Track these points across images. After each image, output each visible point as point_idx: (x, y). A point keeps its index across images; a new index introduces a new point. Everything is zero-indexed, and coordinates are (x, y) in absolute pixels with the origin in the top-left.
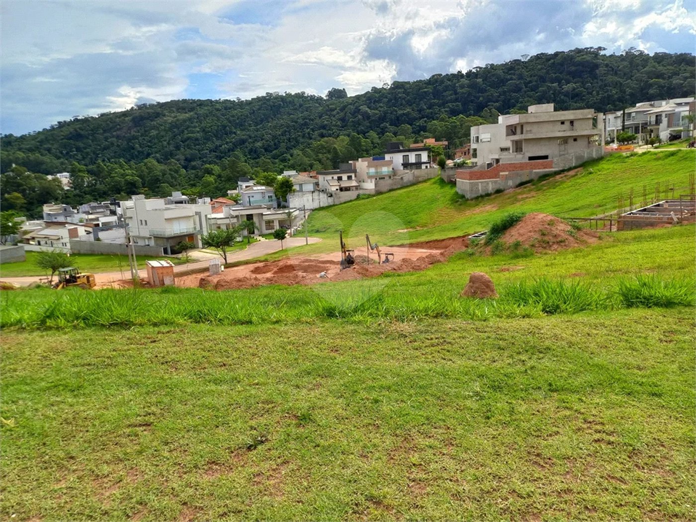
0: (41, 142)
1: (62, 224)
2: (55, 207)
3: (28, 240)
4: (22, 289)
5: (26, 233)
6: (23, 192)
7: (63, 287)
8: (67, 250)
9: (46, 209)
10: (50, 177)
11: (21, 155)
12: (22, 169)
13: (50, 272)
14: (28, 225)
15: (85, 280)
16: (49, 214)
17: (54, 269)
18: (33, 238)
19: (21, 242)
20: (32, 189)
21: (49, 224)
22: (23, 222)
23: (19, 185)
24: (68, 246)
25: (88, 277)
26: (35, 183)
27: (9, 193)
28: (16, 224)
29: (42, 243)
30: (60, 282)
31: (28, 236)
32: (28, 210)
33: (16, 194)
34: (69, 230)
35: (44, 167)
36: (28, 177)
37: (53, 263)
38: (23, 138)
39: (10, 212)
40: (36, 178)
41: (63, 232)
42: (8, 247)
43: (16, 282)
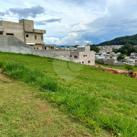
0: (135, 37)
1: (134, 58)
2: (134, 54)
3: (125, 61)
4: (120, 73)
5: (125, 59)
6: (128, 49)
7: (129, 75)
8: (134, 65)
9: (132, 54)
10: (135, 46)
11: (129, 40)
12: (129, 44)
13: (127, 70)
14: (127, 58)
15: (135, 74)
16: (132, 55)
17: (128, 69)
18: (127, 61)
19: (124, 61)
20: (130, 49)
21: (131, 58)
22: (125, 57)
23: (127, 48)
24: (134, 64)
25: (136, 73)
26: (131, 48)
27: (125, 49)
28: (124, 57)
29: (128, 62)
30: (128, 73)
31: (125, 60)
32: (128, 54)
33: (126, 50)
34: (135, 60)
35: (134, 43)
36: (130, 46)
37: (128, 68)
38: (131, 36)
39: (123, 54)
40: (131, 46)
41: (133, 60)
42: (121, 62)
43: (119, 71)
